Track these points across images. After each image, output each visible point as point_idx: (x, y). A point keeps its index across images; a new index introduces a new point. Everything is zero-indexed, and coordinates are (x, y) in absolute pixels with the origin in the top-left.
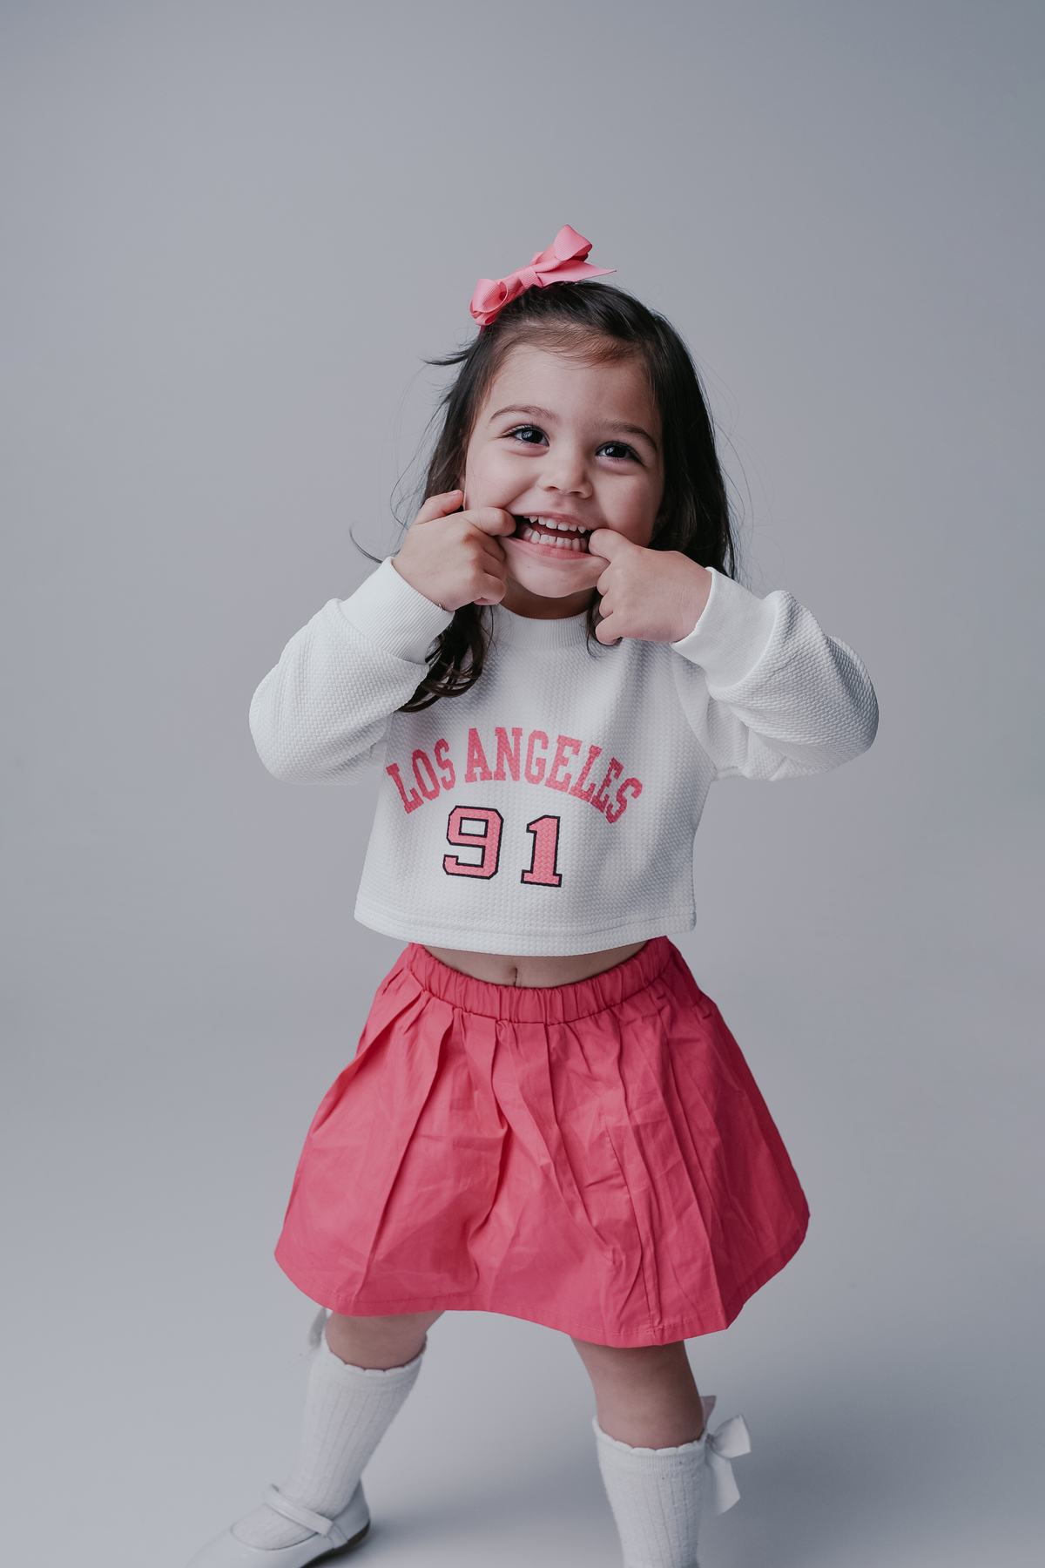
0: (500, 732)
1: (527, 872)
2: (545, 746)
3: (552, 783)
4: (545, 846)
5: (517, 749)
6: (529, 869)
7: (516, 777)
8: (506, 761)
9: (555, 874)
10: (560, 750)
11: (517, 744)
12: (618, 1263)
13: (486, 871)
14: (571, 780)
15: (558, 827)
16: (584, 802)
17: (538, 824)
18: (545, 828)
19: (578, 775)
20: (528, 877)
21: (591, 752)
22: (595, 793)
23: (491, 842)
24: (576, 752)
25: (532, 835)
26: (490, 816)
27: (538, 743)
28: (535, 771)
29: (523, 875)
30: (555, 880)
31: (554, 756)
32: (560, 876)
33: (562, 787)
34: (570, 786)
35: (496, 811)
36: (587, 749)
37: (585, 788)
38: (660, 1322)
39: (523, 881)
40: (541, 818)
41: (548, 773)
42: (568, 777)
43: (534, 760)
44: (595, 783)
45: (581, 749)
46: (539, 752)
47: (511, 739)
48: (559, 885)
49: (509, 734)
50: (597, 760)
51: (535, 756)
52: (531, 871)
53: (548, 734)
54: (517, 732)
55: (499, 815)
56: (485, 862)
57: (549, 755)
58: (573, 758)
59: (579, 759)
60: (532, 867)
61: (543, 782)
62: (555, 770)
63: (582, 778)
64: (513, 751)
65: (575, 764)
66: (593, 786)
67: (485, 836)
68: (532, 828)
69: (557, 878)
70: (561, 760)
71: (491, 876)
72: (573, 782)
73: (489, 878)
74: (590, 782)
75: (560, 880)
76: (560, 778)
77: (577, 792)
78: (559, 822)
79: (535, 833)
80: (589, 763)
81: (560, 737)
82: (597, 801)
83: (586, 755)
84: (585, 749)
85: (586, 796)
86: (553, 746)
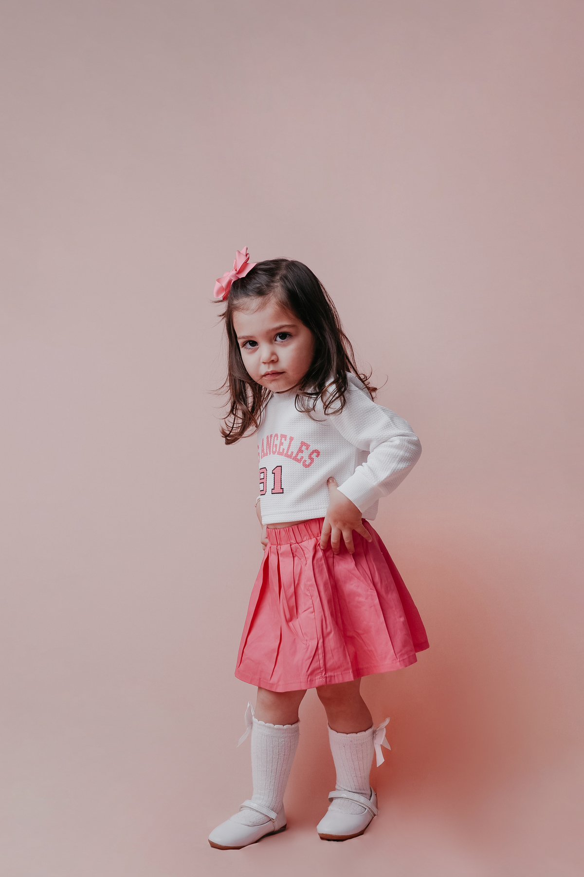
0: (267, 437)
3: (280, 453)
4: (278, 478)
5: (271, 442)
6: (273, 488)
7: (270, 453)
8: (268, 448)
9: (281, 489)
10: (281, 439)
11: (271, 440)
12: (308, 645)
13: (264, 492)
15: (281, 469)
16: (289, 460)
17: (275, 469)
18: (278, 471)
20: (273, 491)
21: (290, 439)
22: (294, 455)
23: (265, 480)
24: (285, 440)
27: (276, 438)
30: (281, 491)
31: (279, 442)
32: (283, 489)
33: (282, 454)
34: (285, 453)
37: (289, 453)
38: (325, 674)
39: (272, 493)
40: (277, 467)
41: (277, 450)
42: (284, 450)
43: (274, 445)
47: (269, 439)
48: (283, 493)
49: (269, 437)
50: (292, 442)
51: (275, 443)
52: (275, 489)
53: (278, 434)
54: (271, 436)
55: (266, 469)
56: (264, 488)
57: (277, 442)
60: (275, 487)
62: (280, 448)
63: (288, 450)
65: (286, 444)
66: (292, 452)
67: (264, 478)
70: (281, 444)
73: (265, 494)
74: (291, 451)
75: (283, 491)
76: (282, 450)
77: (287, 456)
78: (282, 467)
79: (274, 473)
80: (290, 444)
81: (281, 435)
82: (295, 459)
83: (288, 440)
84: (288, 438)
85: (290, 457)
86: (279, 438)
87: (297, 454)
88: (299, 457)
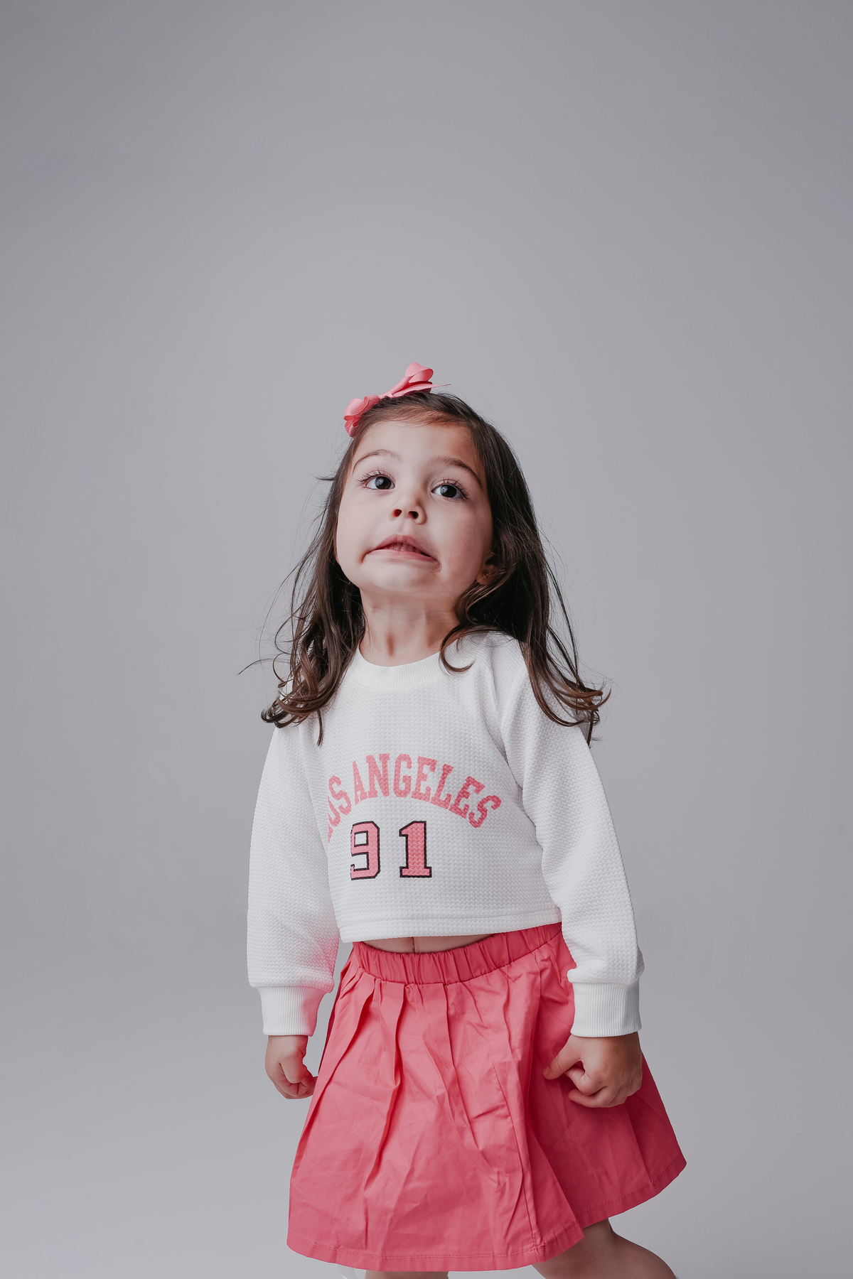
0: (370, 759)
1: (404, 868)
2: (409, 767)
3: (417, 795)
4: (416, 846)
5: (385, 771)
6: (405, 865)
7: (386, 793)
8: (376, 782)
9: (426, 867)
10: (421, 768)
11: (385, 767)
12: (502, 1183)
13: (372, 872)
14: (431, 792)
15: (425, 829)
16: (443, 809)
17: (408, 829)
18: (415, 831)
19: (436, 788)
20: (405, 872)
21: (444, 770)
22: (452, 802)
23: (372, 849)
24: (433, 769)
25: (404, 838)
26: (370, 828)
27: (404, 764)
28: (402, 786)
29: (401, 871)
30: (427, 872)
31: (416, 773)
32: (430, 868)
33: (424, 797)
34: (431, 796)
35: (373, 822)
36: (441, 767)
37: (443, 797)
38: (541, 1241)
39: (402, 876)
40: (410, 824)
41: (413, 787)
42: (428, 789)
43: (402, 777)
44: (450, 793)
45: (437, 767)
46: (404, 771)
47: (379, 764)
48: (430, 876)
49: (377, 760)
50: (450, 776)
51: (402, 774)
52: (407, 867)
53: (411, 756)
54: (385, 758)
55: (375, 825)
56: (370, 865)
57: (413, 773)
58: (430, 774)
59: (435, 774)
60: (407, 863)
61: (410, 795)
62: (418, 785)
63: (439, 791)
64: (381, 772)
65: (432, 781)
66: (449, 796)
67: (367, 844)
68: (403, 833)
69: (428, 870)
70: (422, 777)
71: (376, 875)
72: (433, 794)
73: (374, 877)
74: (446, 793)
75: (431, 871)
76: (423, 791)
77: (436, 801)
78: (425, 825)
79: (407, 836)
80: (444, 778)
81: (419, 758)
82: (455, 809)
83: (440, 772)
84: (439, 767)
85: (444, 804)
86: (415, 765)
87: (458, 801)
88: (461, 806)
